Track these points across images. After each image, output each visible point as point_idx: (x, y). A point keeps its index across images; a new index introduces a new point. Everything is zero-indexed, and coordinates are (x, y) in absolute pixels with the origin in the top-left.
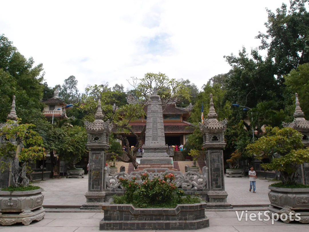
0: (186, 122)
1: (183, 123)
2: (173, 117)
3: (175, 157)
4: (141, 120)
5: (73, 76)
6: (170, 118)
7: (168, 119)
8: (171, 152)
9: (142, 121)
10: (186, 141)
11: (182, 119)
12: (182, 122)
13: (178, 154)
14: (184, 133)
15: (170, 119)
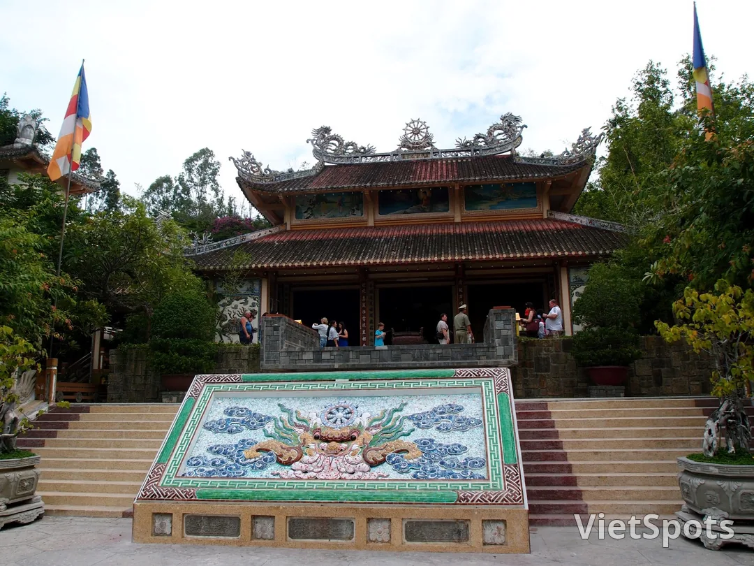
0: (566, 217)
1: (556, 220)
2: (507, 199)
3: (525, 375)
4: (364, 217)
5: (207, 149)
6: (494, 203)
7: (483, 206)
8: (497, 341)
9: (367, 221)
10: (575, 299)
11: (546, 207)
12: (548, 219)
13: (543, 354)
14: (564, 257)
15: (492, 207)
